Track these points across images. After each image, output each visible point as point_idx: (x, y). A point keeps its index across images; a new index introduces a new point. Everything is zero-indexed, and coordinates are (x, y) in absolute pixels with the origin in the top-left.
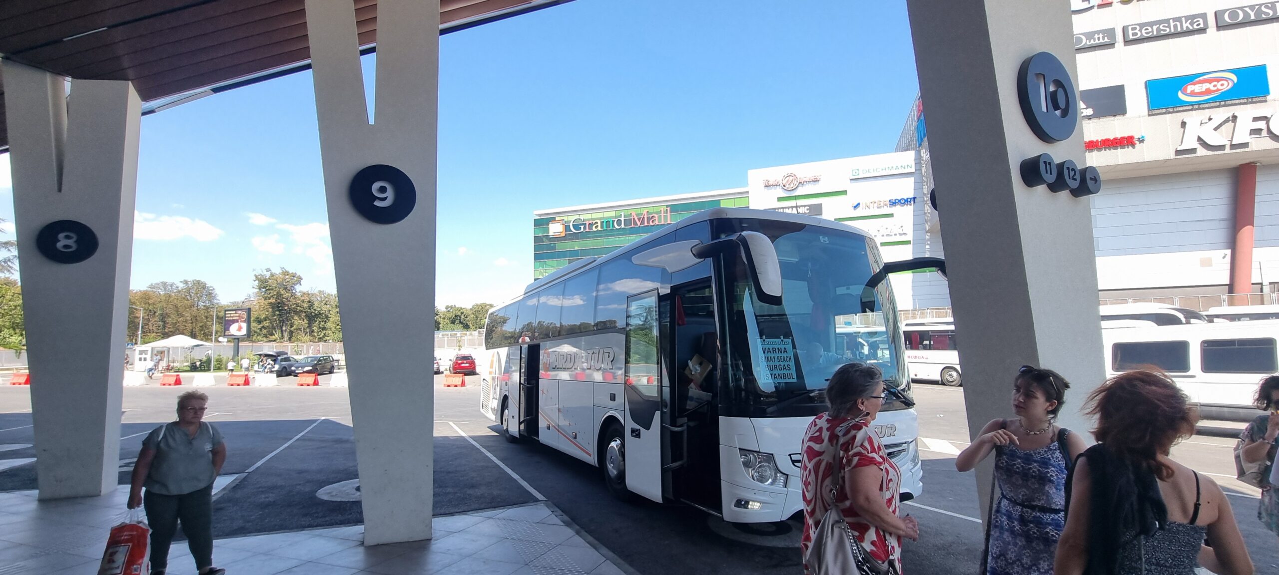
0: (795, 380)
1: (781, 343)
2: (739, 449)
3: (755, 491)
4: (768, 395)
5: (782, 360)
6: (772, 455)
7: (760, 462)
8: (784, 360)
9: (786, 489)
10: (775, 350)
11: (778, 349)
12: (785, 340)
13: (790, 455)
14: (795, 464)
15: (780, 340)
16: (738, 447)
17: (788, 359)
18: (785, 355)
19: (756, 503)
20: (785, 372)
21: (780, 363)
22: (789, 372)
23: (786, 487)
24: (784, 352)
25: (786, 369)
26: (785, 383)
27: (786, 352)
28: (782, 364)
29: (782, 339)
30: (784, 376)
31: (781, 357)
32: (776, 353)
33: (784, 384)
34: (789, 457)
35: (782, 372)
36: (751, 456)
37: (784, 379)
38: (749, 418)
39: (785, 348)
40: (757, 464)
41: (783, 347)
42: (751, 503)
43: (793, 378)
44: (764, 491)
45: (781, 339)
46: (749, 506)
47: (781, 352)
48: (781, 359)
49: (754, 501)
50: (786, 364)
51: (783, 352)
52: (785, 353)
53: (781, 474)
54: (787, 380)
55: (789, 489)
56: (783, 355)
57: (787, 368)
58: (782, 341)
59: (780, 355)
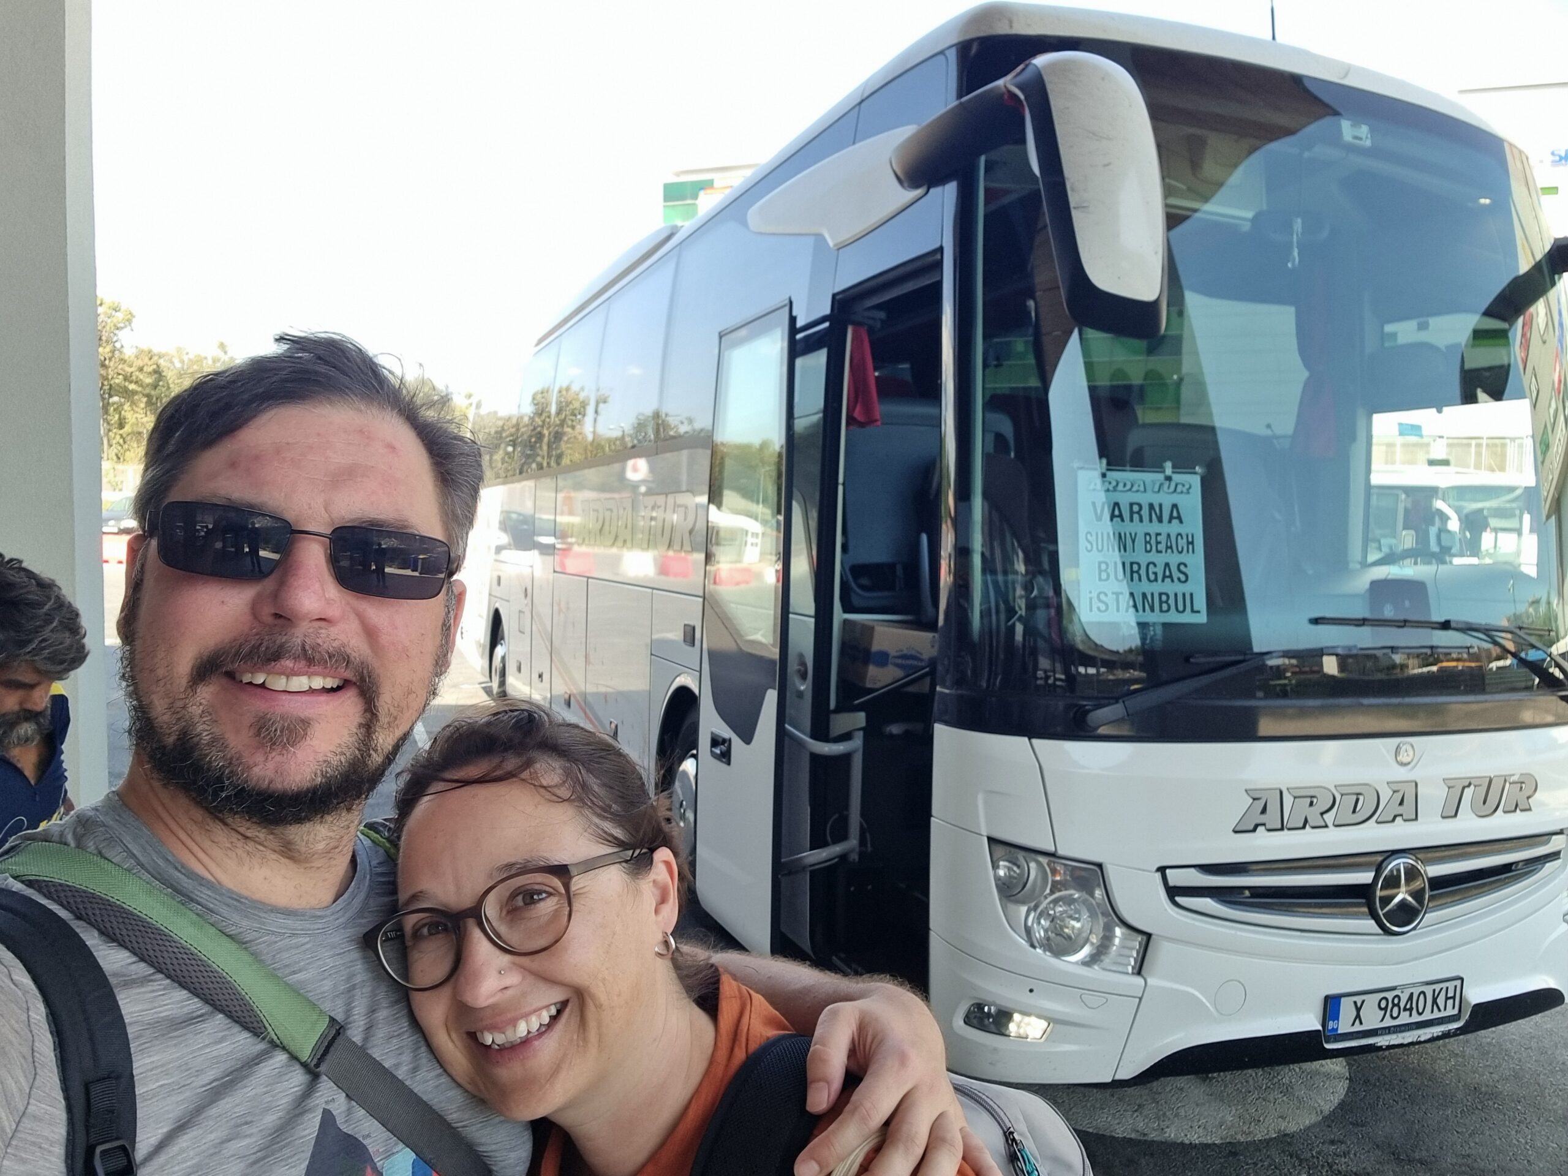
0: (1202, 618)
1: (1161, 485)
2: (991, 840)
3: (1033, 984)
4: (1113, 661)
5: (1161, 547)
6: (1100, 866)
7: (1056, 887)
8: (1169, 547)
9: (1139, 981)
10: (1138, 513)
11: (1151, 506)
12: (1177, 478)
13: (1162, 870)
14: (1178, 899)
15: (1160, 477)
16: (985, 833)
17: (1182, 543)
18: (1175, 528)
19: (1033, 1020)
20: (1169, 587)
21: (1153, 557)
22: (1180, 588)
23: (1139, 971)
24: (1171, 518)
25: (1171, 576)
26: (1165, 625)
27: (1179, 518)
28: (1160, 559)
29: (1169, 470)
30: (1161, 602)
31: (1158, 534)
32: (1141, 520)
33: (1159, 631)
34: (1158, 875)
35: (1157, 588)
36: (1033, 865)
37: (1161, 611)
38: (1026, 739)
39: (1175, 506)
40: (1048, 891)
41: (1166, 500)
42: (1017, 1017)
43: (1193, 611)
44: (1062, 985)
45: (1164, 472)
46: (1012, 1028)
47: (1160, 520)
48: (1158, 543)
49: (1025, 1013)
50: (1174, 559)
51: (1166, 517)
52: (1175, 522)
53: (1125, 930)
54: (1173, 617)
55: (1149, 980)
56: (1164, 528)
57: (1176, 574)
58: (1169, 479)
59: (1154, 528)
